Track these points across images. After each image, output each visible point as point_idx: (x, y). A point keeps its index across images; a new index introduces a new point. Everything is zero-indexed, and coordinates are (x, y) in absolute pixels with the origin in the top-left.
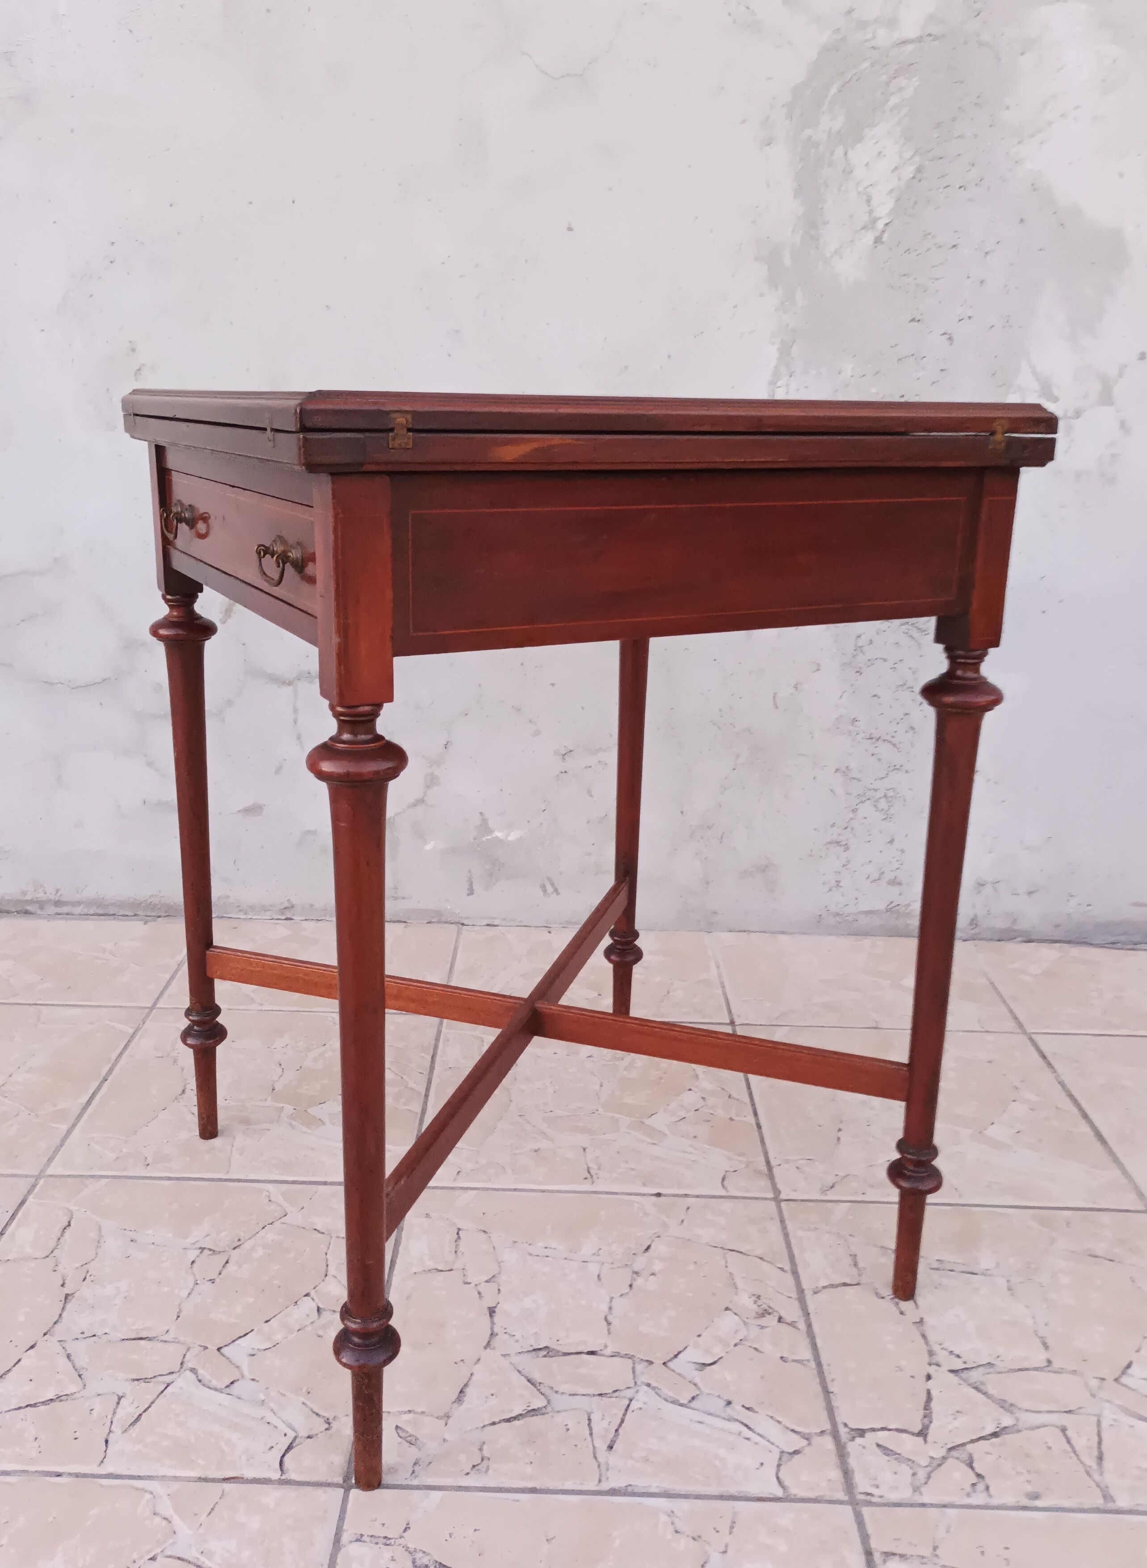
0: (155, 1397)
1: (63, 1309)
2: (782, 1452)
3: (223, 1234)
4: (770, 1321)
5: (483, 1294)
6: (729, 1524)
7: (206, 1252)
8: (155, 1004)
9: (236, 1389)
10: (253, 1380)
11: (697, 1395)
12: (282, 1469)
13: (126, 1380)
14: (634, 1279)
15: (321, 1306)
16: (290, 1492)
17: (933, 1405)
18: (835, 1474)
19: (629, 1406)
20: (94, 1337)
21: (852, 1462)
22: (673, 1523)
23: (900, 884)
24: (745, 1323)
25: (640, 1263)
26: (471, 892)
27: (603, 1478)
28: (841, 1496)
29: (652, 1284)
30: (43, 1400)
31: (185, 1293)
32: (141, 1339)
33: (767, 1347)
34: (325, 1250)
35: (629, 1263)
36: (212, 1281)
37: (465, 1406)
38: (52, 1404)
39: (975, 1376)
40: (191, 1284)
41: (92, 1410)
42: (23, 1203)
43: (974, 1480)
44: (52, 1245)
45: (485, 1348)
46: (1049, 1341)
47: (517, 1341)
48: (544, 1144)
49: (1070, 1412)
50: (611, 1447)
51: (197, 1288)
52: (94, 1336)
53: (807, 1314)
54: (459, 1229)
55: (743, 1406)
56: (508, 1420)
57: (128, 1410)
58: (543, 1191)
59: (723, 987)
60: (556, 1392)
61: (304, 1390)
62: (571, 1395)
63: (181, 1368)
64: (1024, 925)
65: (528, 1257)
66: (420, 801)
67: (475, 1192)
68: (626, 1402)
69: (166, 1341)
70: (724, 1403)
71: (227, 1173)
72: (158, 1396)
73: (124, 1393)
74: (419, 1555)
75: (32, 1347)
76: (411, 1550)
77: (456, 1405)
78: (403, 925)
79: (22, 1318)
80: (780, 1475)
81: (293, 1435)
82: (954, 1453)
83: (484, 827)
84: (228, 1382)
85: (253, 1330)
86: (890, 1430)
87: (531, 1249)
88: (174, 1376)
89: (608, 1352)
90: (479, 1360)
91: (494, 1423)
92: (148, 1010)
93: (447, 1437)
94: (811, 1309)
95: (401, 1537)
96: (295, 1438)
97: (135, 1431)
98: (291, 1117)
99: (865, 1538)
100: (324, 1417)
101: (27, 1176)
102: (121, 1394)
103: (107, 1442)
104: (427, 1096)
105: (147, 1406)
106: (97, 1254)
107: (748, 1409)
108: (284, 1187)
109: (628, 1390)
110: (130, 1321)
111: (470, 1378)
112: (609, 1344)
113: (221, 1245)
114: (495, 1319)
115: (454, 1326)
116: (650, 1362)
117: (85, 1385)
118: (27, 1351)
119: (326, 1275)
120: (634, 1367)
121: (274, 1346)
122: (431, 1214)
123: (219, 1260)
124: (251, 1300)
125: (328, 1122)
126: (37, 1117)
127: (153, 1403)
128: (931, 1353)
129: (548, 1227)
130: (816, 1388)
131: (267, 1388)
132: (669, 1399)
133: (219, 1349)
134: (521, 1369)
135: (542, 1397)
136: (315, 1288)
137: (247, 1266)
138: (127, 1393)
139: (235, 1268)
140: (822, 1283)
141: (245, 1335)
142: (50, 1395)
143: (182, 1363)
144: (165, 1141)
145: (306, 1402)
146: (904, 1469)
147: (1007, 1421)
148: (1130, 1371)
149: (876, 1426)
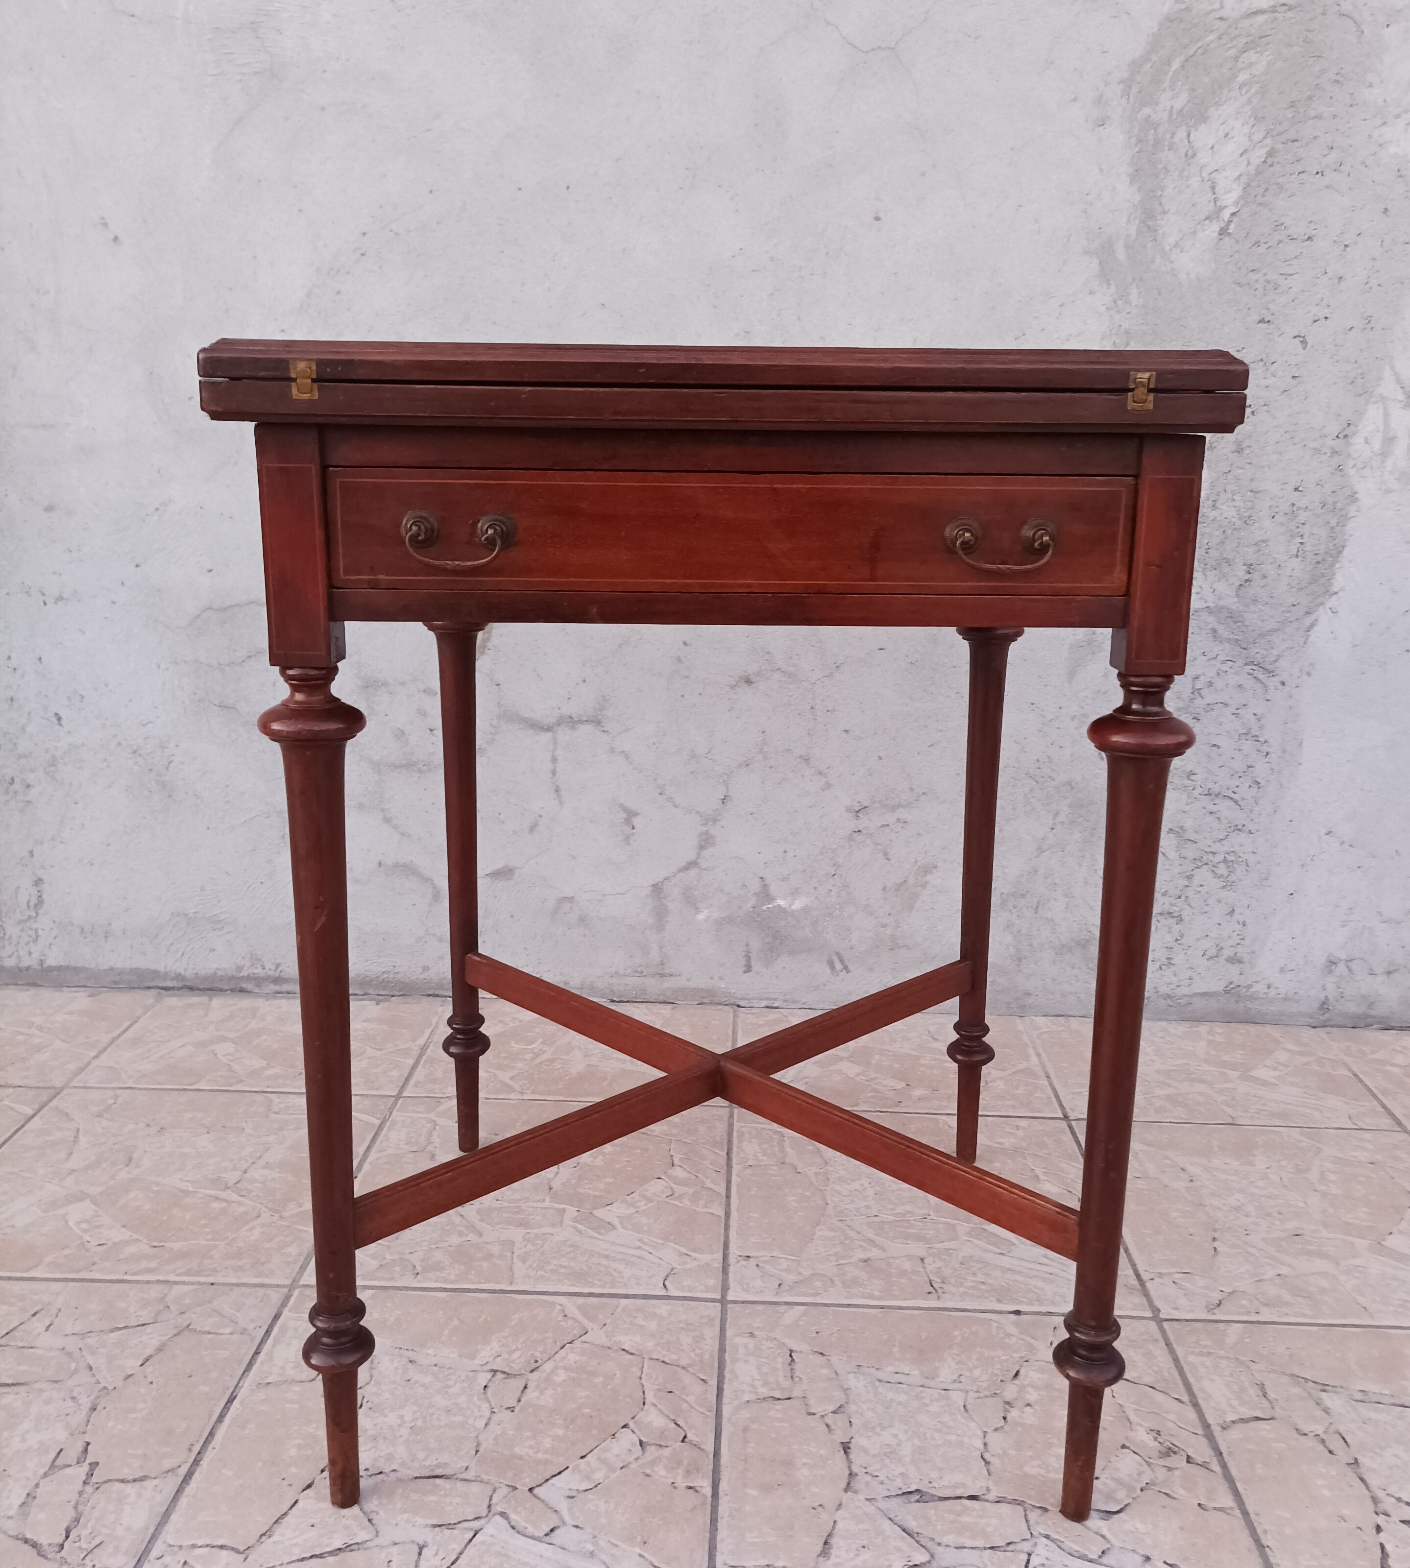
0: (463, 1546)
3: (516, 1355)
4: (1178, 1461)
5: (833, 1427)
7: (500, 1376)
8: (400, 1092)
9: (556, 1537)
10: (576, 1527)
11: (1108, 1549)
13: (426, 1526)
14: (1006, 1411)
15: (644, 1440)
19: (1028, 1561)
20: (381, 1476)
23: (1240, 962)
24: (1149, 1464)
25: (1010, 1391)
26: (748, 969)
29: (1029, 1416)
30: (328, 1549)
31: (481, 1423)
32: (437, 1477)
33: (1180, 1493)
34: (639, 1374)
35: (998, 1392)
36: (512, 1409)
37: (833, 1560)
38: (342, 1555)
40: (487, 1413)
41: (390, 1562)
42: (277, 1317)
45: (846, 1491)
47: (882, 1483)
48: (874, 1253)
51: (495, 1418)
52: (381, 1473)
53: (1219, 1453)
54: (791, 1351)
55: (1165, 1563)
57: (432, 1562)
58: (882, 1307)
59: (1048, 1077)
60: (939, 1544)
61: (639, 1539)
62: (956, 1548)
63: (489, 1511)
64: (1380, 1010)
65: (878, 1383)
66: (692, 864)
67: (803, 1308)
68: (1025, 1557)
69: (465, 1480)
70: (1140, 1559)
71: (511, 1283)
72: (466, 1546)
73: (425, 1542)
75: (309, 1486)
77: (821, 1559)
78: (670, 1006)
79: (293, 1452)
83: (765, 895)
84: (547, 1530)
85: (567, 1468)
87: (881, 1375)
88: (482, 1522)
89: (992, 1496)
90: (840, 1505)
92: (393, 1099)
94: (1223, 1449)
98: (575, 1220)
101: (278, 1286)
102: (421, 1543)
104: (728, 1197)
105: (454, 1558)
106: (371, 1376)
107: (1171, 1565)
108: (580, 1300)
109: (1025, 1543)
110: (421, 1455)
111: (834, 1527)
112: (991, 1487)
113: (516, 1367)
114: (852, 1456)
115: (805, 1464)
116: (1045, 1510)
117: (377, 1532)
118: (303, 1490)
119: (644, 1404)
120: (1026, 1516)
121: (596, 1486)
122: (755, 1333)
123: (517, 1384)
124: (560, 1432)
125: (619, 1227)
126: (282, 1217)
127: (461, 1553)
128: (1375, 1500)
129: (896, 1349)
130: (1246, 1540)
131: (595, 1537)
132: (1075, 1553)
133: (531, 1490)
134: (892, 1516)
135: (923, 1550)
136: (633, 1418)
137: (549, 1392)
138: (430, 1541)
139: (536, 1394)
140: (1231, 1417)
141: (559, 1473)
142: (338, 1544)
143: (489, 1507)
144: (434, 1246)
145: (643, 1553)
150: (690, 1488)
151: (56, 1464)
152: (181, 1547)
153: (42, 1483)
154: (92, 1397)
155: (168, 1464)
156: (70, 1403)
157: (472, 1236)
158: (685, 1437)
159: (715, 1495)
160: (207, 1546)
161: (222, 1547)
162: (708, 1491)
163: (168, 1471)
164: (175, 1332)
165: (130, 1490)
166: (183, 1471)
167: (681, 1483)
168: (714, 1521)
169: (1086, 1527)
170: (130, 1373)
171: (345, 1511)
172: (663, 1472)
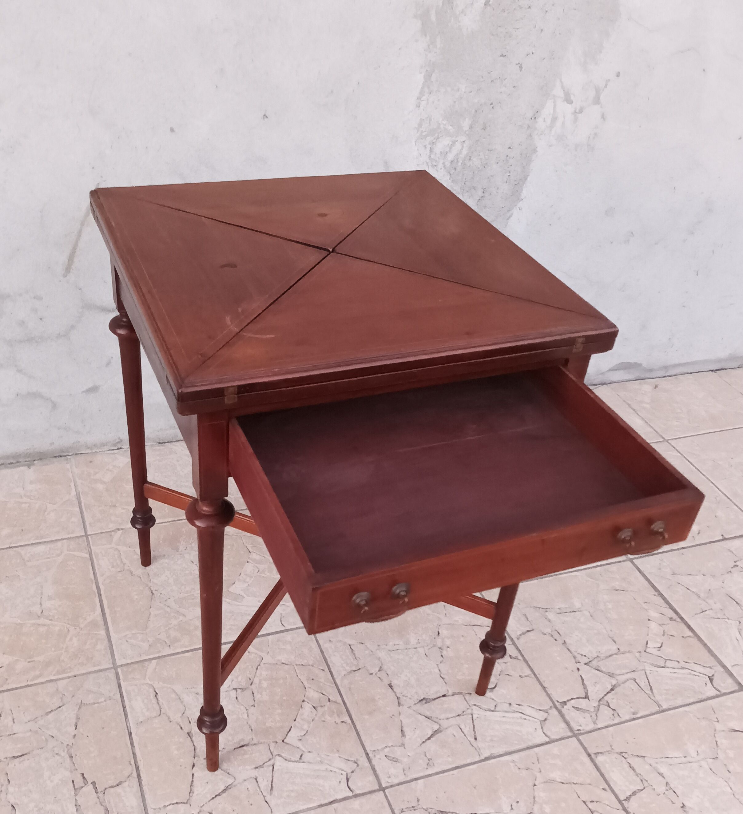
0: (271, 773)
1: (192, 741)
2: (540, 721)
3: (240, 678)
4: (507, 659)
5: (382, 678)
6: (536, 759)
7: (239, 691)
9: (304, 759)
10: (309, 752)
11: (497, 704)
12: (351, 791)
13: (252, 769)
14: (441, 652)
15: (314, 705)
16: (362, 800)
17: (585, 682)
18: (563, 725)
19: (472, 717)
21: (567, 717)
22: (516, 765)
25: (439, 643)
27: (480, 754)
28: (569, 734)
29: (451, 653)
30: (220, 791)
31: (246, 716)
32: (242, 746)
33: (512, 673)
34: (295, 674)
35: (435, 644)
36: (254, 706)
37: (407, 737)
38: (227, 792)
39: (594, 663)
40: (245, 711)
41: (248, 789)
42: (120, 686)
43: (612, 712)
44: (157, 708)
45: (399, 706)
46: (615, 639)
47: (410, 699)
49: (634, 671)
50: (476, 739)
51: (249, 712)
53: (519, 651)
54: (350, 645)
55: (516, 704)
56: (429, 739)
57: (264, 784)
60: (440, 719)
61: (335, 750)
65: (390, 652)
68: (471, 716)
69: (255, 744)
70: (508, 705)
72: (273, 773)
73: (256, 776)
74: (430, 810)
75: (194, 766)
76: (425, 809)
77: (403, 738)
79: (176, 752)
80: (545, 732)
81: (344, 773)
82: (601, 702)
84: (300, 757)
85: (291, 727)
86: (574, 699)
87: (389, 648)
88: (272, 761)
89: (450, 693)
91: (424, 742)
92: (85, 538)
93: (409, 754)
94: (520, 648)
95: (418, 805)
96: (347, 774)
97: (275, 792)
99: (585, 748)
100: (352, 760)
101: (107, 669)
103: (266, 802)
105: (271, 780)
106: (185, 706)
107: (518, 705)
109: (469, 710)
110: (230, 738)
111: (402, 723)
112: (449, 689)
113: (243, 684)
114: (395, 690)
115: (379, 698)
116: (470, 694)
117: (235, 778)
118: (193, 768)
119: (305, 688)
120: (465, 699)
121: (307, 732)
122: (332, 640)
123: (248, 693)
124: (280, 711)
125: (245, 596)
126: (81, 629)
127: (273, 777)
128: (574, 657)
129: (389, 633)
130: (539, 687)
131: (318, 754)
132: (486, 709)
133: (283, 741)
134: (420, 712)
135: (436, 723)
136: (305, 696)
137: (264, 693)
138: (257, 775)
139: (259, 696)
140: (519, 633)
141: (290, 730)
142: (223, 788)
143: (271, 753)
144: (167, 628)
145: (340, 756)
146: (587, 715)
147: (614, 682)
148: (648, 645)
149: (569, 698)
150: (342, 722)
151: (76, 788)
152: (160, 808)
153: (77, 798)
154: (66, 751)
155: (127, 773)
156: (57, 757)
157: (181, 618)
158: (329, 699)
159: (353, 722)
160: (170, 805)
161: (177, 803)
162: (349, 721)
163: (129, 777)
164: (78, 707)
165: (119, 789)
166: (135, 774)
167: (339, 721)
168: (358, 734)
169: (486, 697)
170: (74, 734)
171: (216, 772)
172: (329, 718)
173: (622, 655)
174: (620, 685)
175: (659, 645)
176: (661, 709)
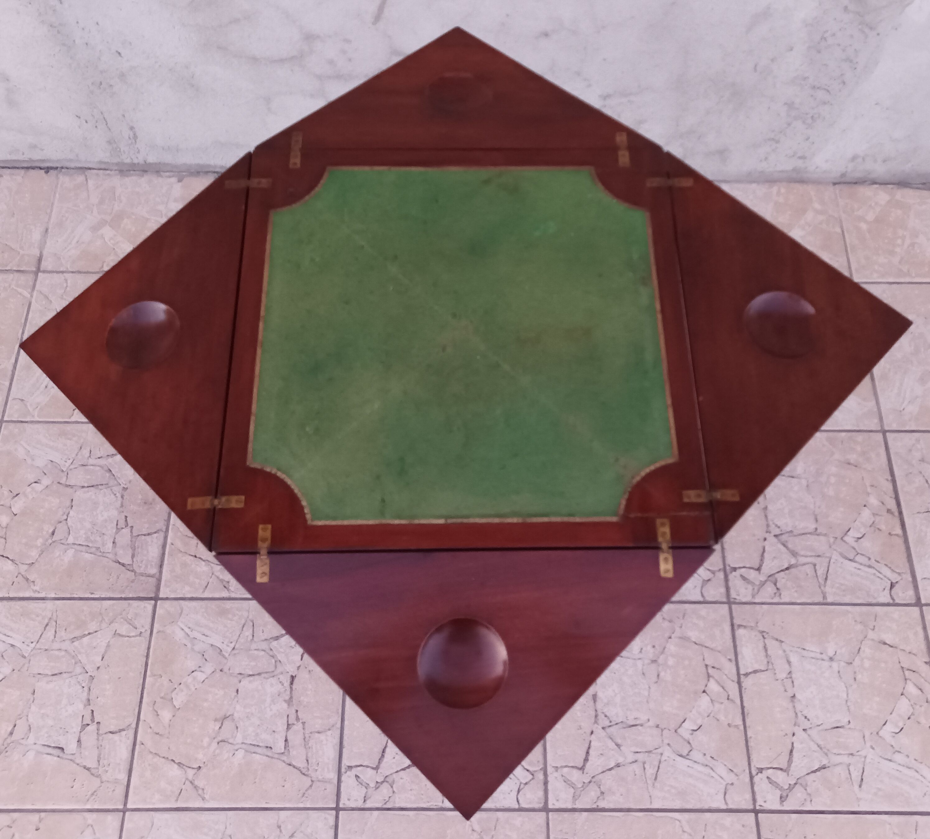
2: (703, 581)
17: (765, 554)
18: (723, 589)
21: (730, 584)
22: (662, 616)
28: (725, 600)
39: (784, 537)
43: (775, 591)
46: (818, 517)
49: (818, 556)
80: (703, 591)
82: (770, 578)
86: (747, 568)
99: (732, 618)
146: (750, 587)
147: (793, 561)
148: (849, 533)
149: (741, 565)
173: (816, 537)
174: (797, 566)
175: (860, 536)
176: (825, 601)
